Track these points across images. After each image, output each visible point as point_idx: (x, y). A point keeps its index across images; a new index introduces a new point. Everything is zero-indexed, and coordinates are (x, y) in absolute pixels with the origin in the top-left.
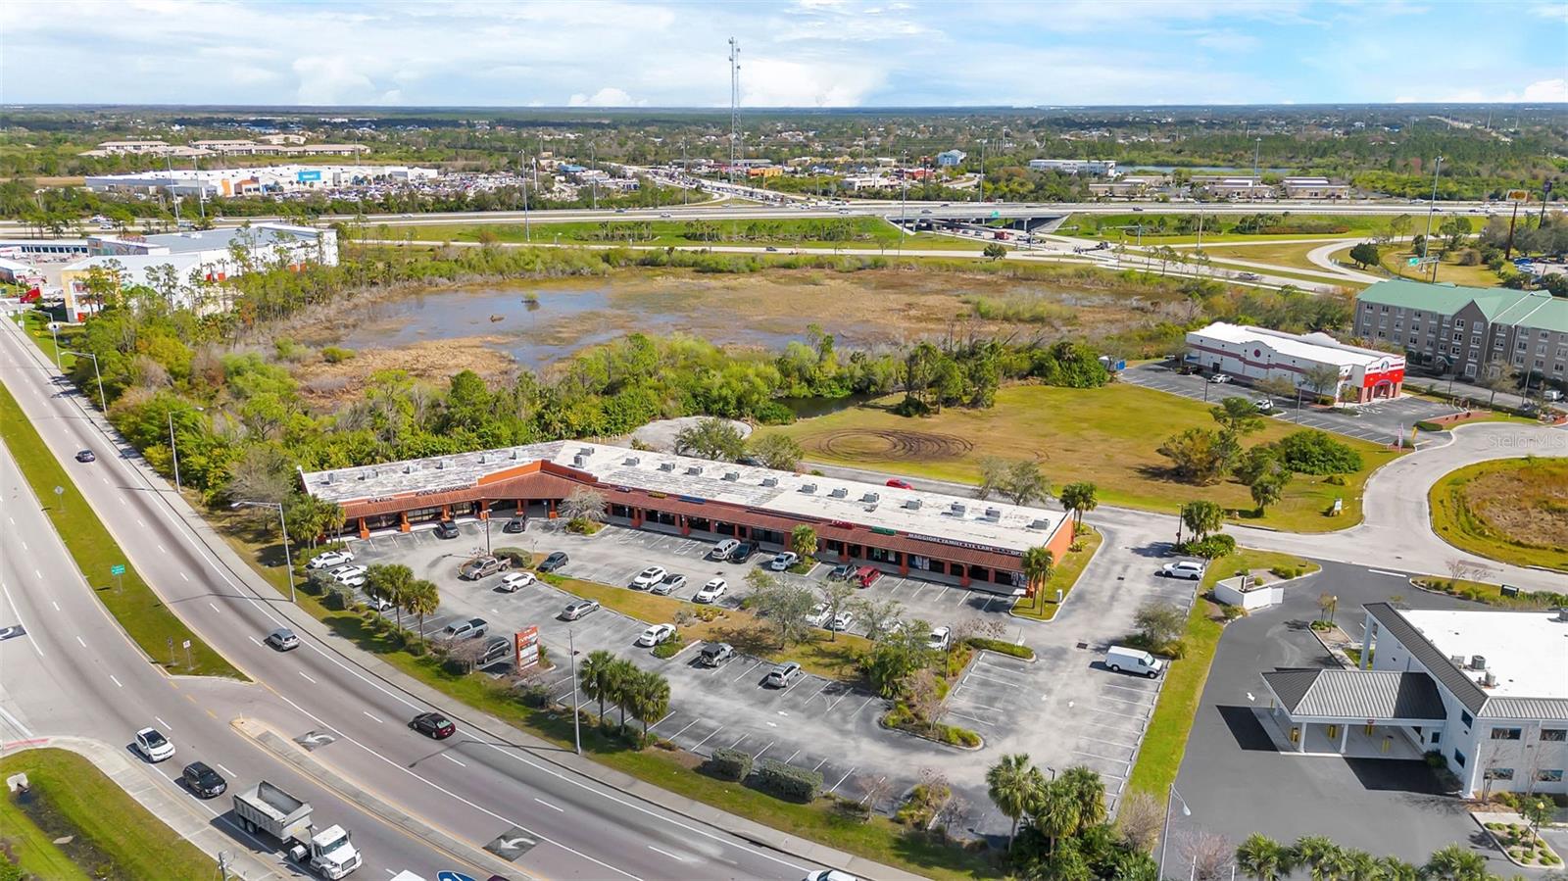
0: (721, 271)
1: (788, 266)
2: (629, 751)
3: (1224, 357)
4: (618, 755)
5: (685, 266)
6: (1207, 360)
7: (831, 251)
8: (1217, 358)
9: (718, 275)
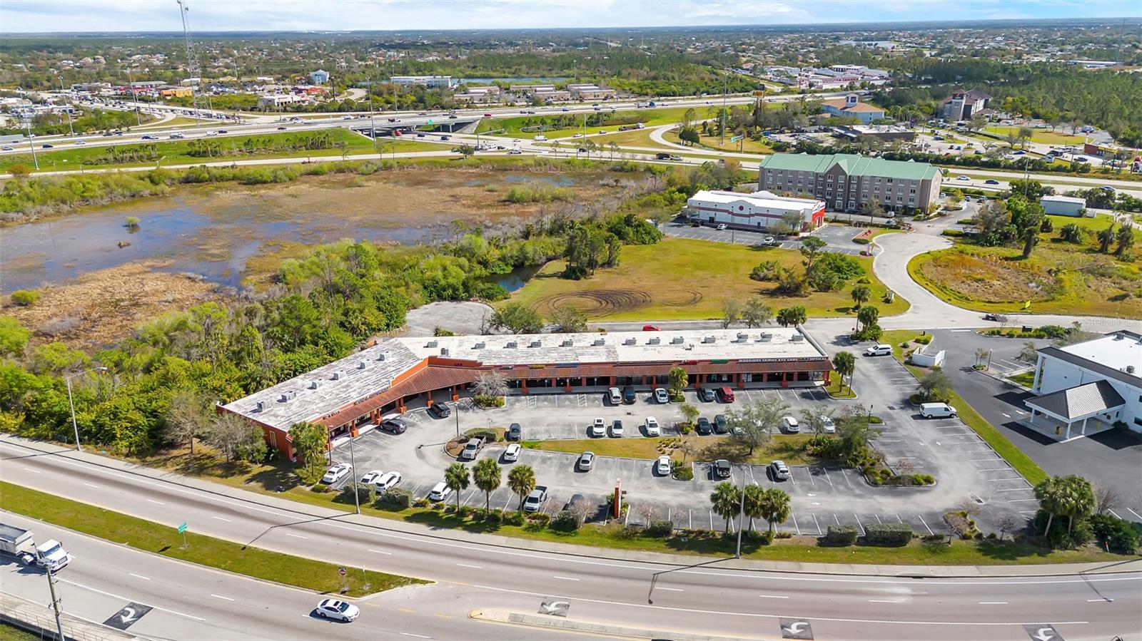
0: (265, 182)
1: (316, 173)
2: (763, 547)
3: (717, 213)
4: (759, 551)
5: (227, 180)
6: (705, 216)
7: (340, 158)
8: (712, 214)
9: (265, 185)
